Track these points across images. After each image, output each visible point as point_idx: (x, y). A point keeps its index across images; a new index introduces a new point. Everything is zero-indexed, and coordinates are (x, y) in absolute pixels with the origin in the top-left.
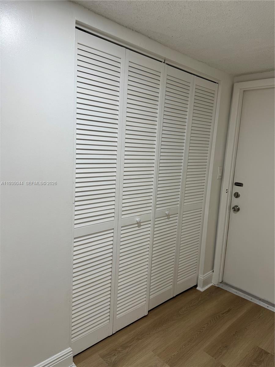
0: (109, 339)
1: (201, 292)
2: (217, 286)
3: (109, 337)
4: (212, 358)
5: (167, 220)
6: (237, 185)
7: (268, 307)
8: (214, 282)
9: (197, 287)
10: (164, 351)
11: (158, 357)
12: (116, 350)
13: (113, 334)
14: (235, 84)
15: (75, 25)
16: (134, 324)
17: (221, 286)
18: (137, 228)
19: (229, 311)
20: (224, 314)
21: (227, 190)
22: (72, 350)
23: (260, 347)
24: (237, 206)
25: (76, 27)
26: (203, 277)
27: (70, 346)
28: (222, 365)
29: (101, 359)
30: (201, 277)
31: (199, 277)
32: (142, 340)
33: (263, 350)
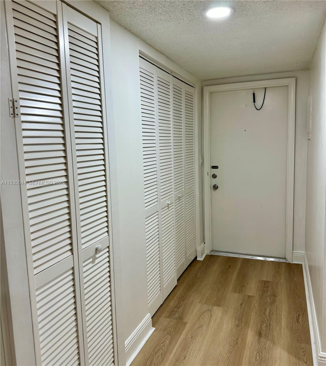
0: (163, 307)
1: (202, 261)
2: (210, 254)
3: (161, 305)
4: (239, 294)
5: (179, 202)
6: (213, 168)
7: (252, 257)
8: (207, 252)
9: (197, 258)
10: (206, 300)
11: (205, 305)
12: (173, 311)
13: (163, 303)
14: (204, 88)
15: (138, 55)
16: (172, 293)
17: (213, 254)
18: (168, 210)
19: (230, 267)
20: (227, 269)
21: (208, 173)
22: (150, 315)
23: (262, 279)
24: (216, 185)
25: (140, 56)
26: (201, 248)
27: (149, 313)
28: (248, 295)
29: (168, 319)
30: (199, 249)
31: (197, 249)
32: (186, 300)
33: (265, 281)
